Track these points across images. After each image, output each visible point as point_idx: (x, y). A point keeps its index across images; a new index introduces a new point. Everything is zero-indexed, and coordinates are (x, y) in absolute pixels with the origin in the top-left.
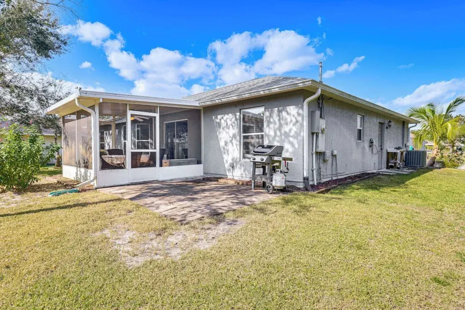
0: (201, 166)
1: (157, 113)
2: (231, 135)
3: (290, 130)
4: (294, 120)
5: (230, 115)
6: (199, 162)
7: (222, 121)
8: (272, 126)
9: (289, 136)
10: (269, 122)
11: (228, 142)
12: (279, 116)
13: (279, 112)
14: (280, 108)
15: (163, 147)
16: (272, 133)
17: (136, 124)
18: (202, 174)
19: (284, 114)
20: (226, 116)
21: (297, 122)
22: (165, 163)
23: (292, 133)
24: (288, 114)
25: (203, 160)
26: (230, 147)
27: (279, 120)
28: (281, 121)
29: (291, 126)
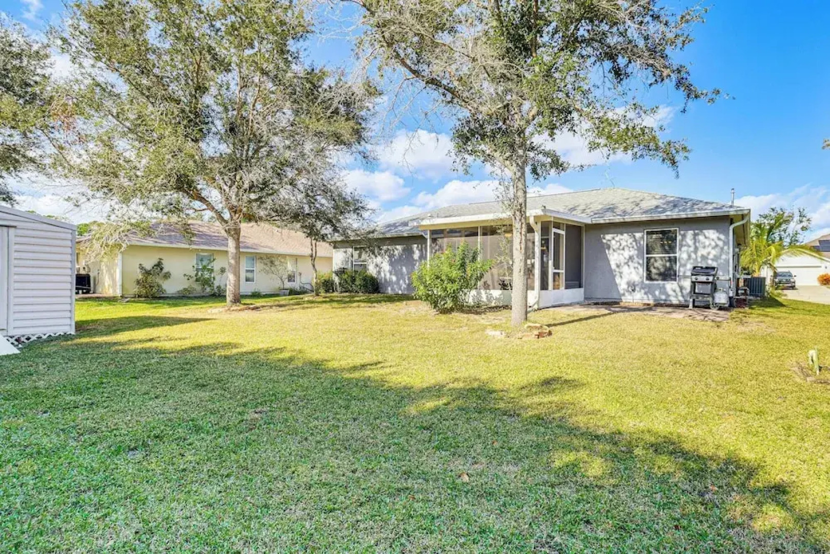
0: (582, 290)
2: (627, 257)
3: (709, 253)
4: (713, 244)
5: (625, 235)
6: (580, 286)
7: (613, 242)
8: (684, 249)
9: (707, 258)
10: (681, 246)
11: (622, 264)
12: (694, 239)
13: (695, 235)
14: (696, 231)
16: (685, 256)
18: (583, 299)
19: (701, 238)
20: (620, 237)
21: (717, 246)
23: (711, 256)
24: (706, 237)
25: (584, 283)
26: (625, 269)
27: (695, 243)
28: (697, 244)
29: (710, 249)
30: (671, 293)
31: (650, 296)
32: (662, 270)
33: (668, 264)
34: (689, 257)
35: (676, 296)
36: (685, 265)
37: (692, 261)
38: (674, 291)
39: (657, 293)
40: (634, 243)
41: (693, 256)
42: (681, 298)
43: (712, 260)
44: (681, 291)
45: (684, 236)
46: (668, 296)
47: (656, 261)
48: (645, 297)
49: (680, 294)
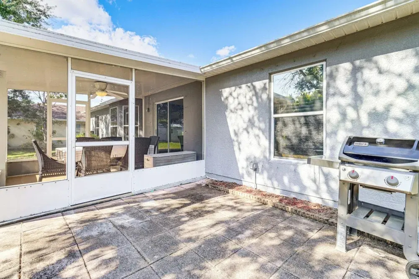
0: (202, 163)
1: (132, 80)
2: (247, 120)
6: (199, 157)
11: (241, 131)
12: (354, 78)
13: (356, 70)
14: (358, 63)
15: (153, 133)
17: (123, 106)
18: (204, 174)
19: (369, 74)
22: (147, 160)
24: (381, 72)
25: (205, 153)
27: (354, 88)
28: (360, 89)
29: (391, 97)
30: (307, 183)
31: (276, 184)
32: (295, 141)
33: (304, 131)
34: (344, 115)
35: (317, 191)
36: (334, 133)
37: (349, 125)
38: (315, 181)
39: (286, 180)
40: (254, 99)
41: (351, 114)
42: (326, 196)
43: (400, 121)
44: (327, 183)
45: (332, 76)
46: (304, 188)
47: (285, 125)
48: (269, 183)
49: (323, 187)
